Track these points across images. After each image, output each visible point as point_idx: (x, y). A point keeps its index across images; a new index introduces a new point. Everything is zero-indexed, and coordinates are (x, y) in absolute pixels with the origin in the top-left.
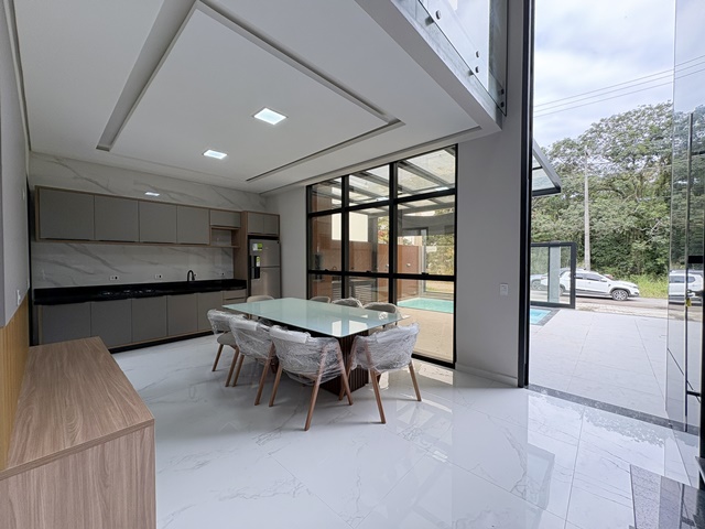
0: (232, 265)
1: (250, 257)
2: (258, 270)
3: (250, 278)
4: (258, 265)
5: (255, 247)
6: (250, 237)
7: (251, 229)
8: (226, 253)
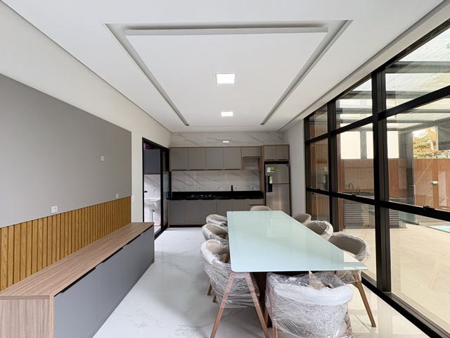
0: (259, 182)
1: (265, 176)
2: (270, 186)
3: (266, 192)
4: (271, 182)
5: (269, 170)
6: (266, 163)
7: (266, 157)
8: (255, 174)
